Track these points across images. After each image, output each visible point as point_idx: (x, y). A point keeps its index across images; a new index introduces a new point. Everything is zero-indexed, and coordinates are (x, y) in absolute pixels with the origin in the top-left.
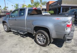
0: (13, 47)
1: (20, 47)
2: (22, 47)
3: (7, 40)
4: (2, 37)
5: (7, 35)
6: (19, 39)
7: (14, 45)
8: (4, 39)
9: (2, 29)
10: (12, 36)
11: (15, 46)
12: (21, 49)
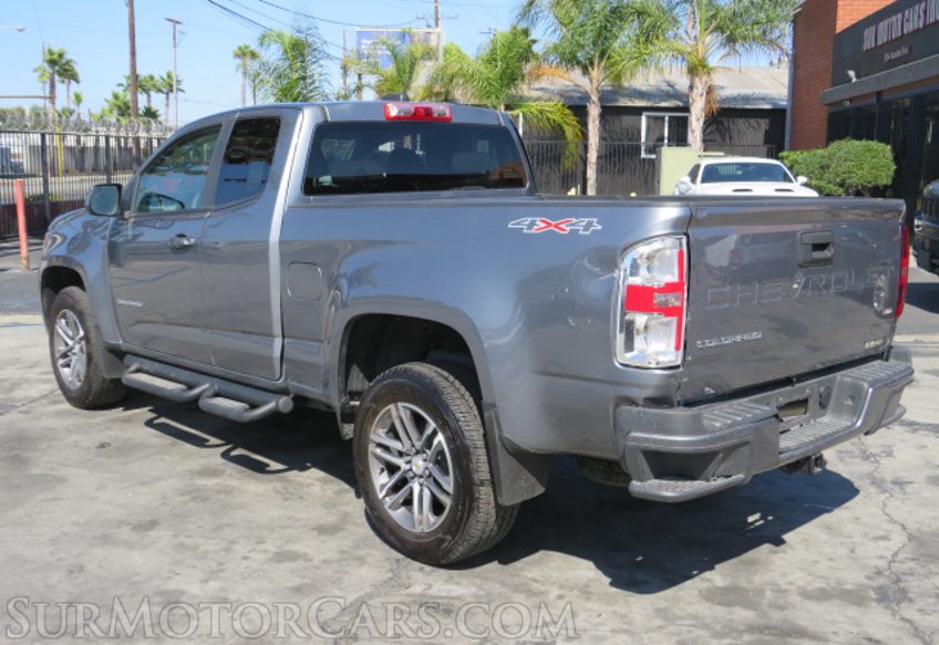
0: (105, 540)
1: (181, 547)
2: (194, 548)
3: (61, 480)
4: (17, 449)
5: (74, 437)
6: (202, 482)
7: (120, 523)
8: (35, 471)
9: (32, 374)
10: (127, 450)
11: (125, 533)
12: (178, 563)
